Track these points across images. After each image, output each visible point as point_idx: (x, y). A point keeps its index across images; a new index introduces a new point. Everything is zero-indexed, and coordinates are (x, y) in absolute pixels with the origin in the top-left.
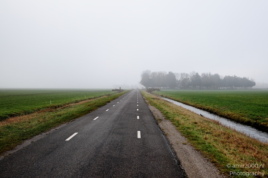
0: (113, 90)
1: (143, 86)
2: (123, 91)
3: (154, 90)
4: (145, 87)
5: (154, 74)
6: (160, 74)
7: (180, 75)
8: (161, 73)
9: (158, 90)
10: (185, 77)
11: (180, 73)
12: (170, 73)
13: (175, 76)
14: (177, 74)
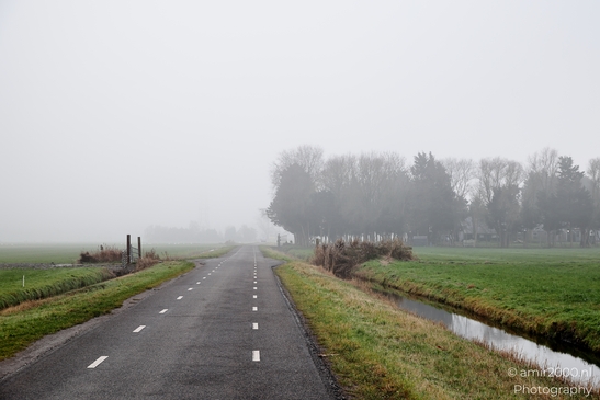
0: (86, 259)
1: (281, 230)
2: (153, 259)
3: (372, 253)
4: (290, 237)
5: (337, 166)
6: (373, 165)
7: (477, 168)
8: (378, 163)
9: (400, 254)
10: (503, 182)
11: (477, 160)
12: (421, 159)
13: (448, 178)
14: (463, 165)
